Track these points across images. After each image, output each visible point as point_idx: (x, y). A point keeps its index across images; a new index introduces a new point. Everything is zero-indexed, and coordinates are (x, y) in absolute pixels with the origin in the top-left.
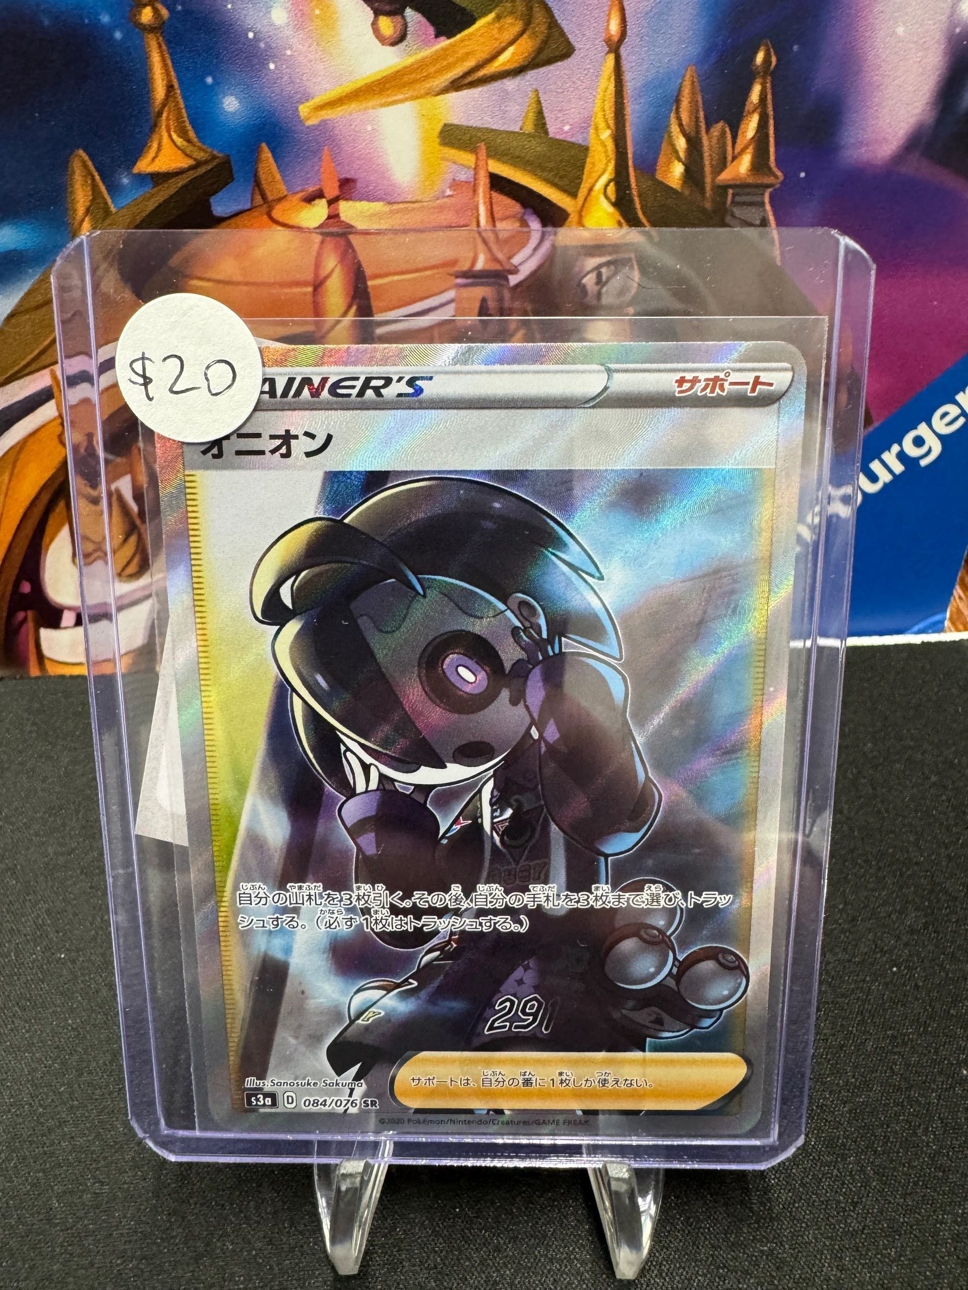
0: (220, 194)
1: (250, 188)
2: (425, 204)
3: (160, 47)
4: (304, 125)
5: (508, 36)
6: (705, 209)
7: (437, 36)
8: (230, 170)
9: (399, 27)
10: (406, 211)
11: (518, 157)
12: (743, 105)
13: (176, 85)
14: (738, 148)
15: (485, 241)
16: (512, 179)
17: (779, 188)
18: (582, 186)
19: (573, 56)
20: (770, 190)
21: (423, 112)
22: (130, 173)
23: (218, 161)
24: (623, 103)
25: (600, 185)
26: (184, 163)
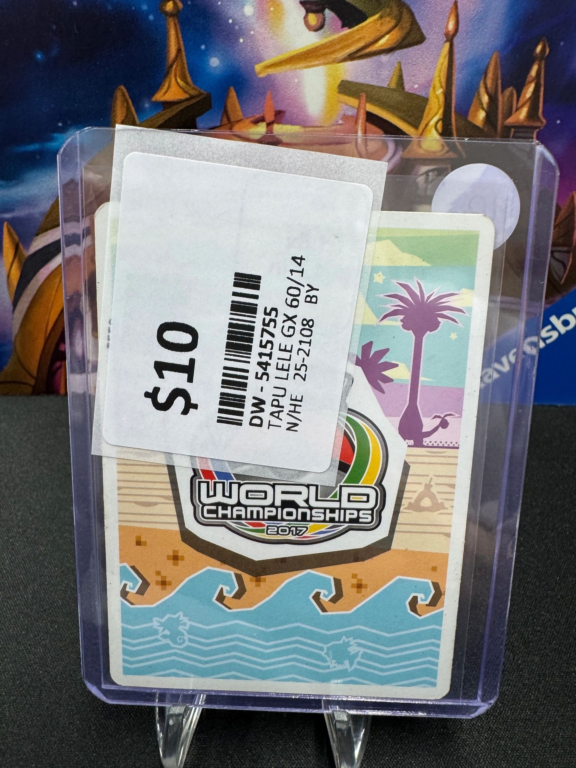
0: (202, 117)
1: (221, 114)
2: (326, 128)
3: (176, 26)
4: (257, 77)
5: (385, 28)
7: (343, 26)
8: (210, 102)
9: (320, 20)
10: (313, 132)
11: (385, 103)
12: (526, 78)
13: (183, 50)
14: (520, 104)
15: (359, 153)
16: (379, 115)
17: (542, 130)
18: (422, 122)
19: (424, 42)
20: (537, 130)
22: (150, 101)
23: (203, 96)
24: (452, 73)
25: (433, 122)
26: (183, 96)
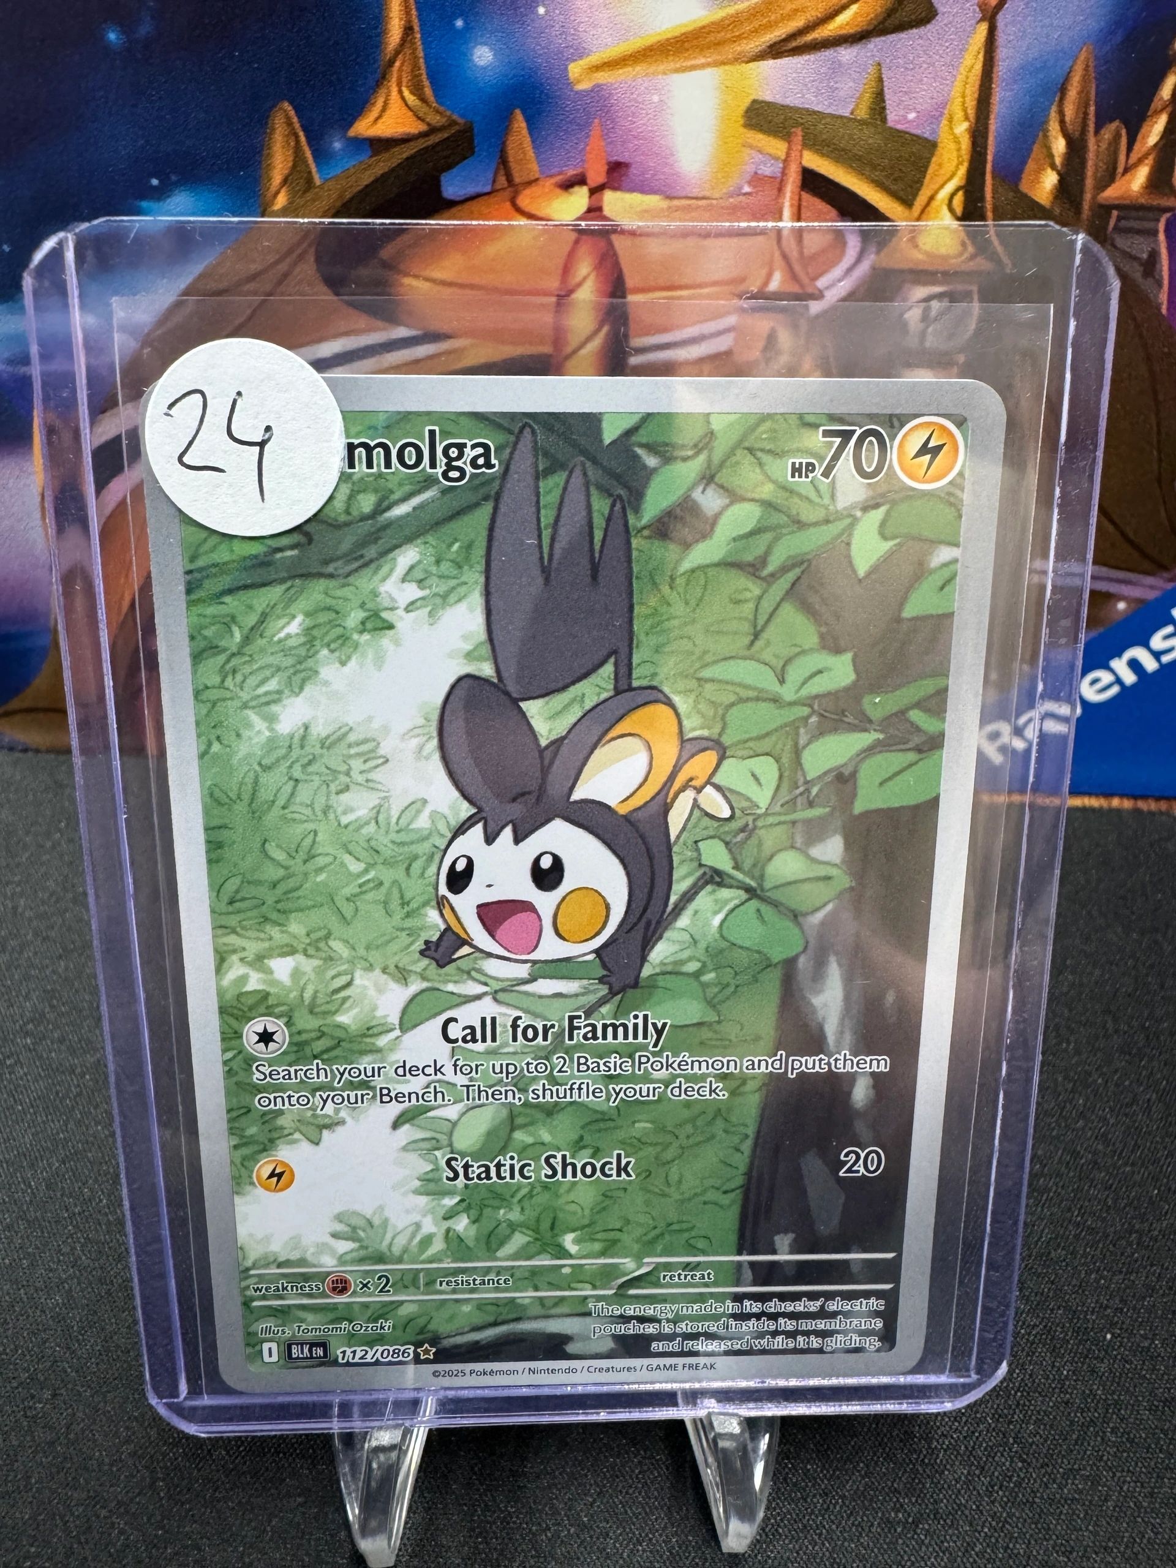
0: (455, 170)
1: (494, 166)
2: (714, 202)
4: (571, 90)
8: (471, 140)
10: (688, 209)
11: (843, 150)
12: (1149, 103)
13: (417, 28)
14: (1134, 158)
15: (785, 257)
16: (831, 177)
18: (921, 193)
19: (934, 22)
20: (1168, 215)
21: (728, 84)
22: (344, 136)
23: (457, 128)
24: (990, 88)
25: (944, 194)
26: (414, 127)
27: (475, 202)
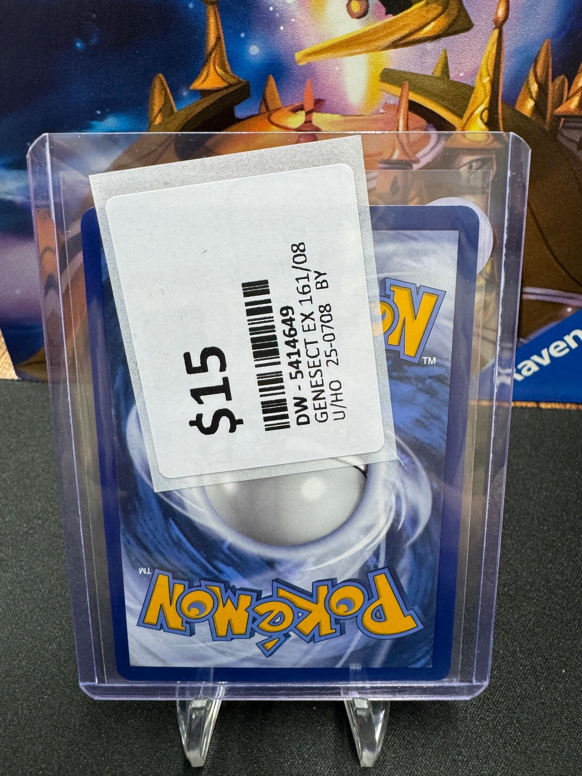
0: (241, 104)
1: (259, 102)
2: (366, 117)
3: (215, 14)
4: (296, 66)
5: (431, 15)
6: (544, 129)
7: (387, 13)
8: (248, 90)
9: (364, 7)
10: (352, 121)
11: (428, 91)
12: (579, 65)
13: (222, 38)
14: (571, 92)
15: (401, 143)
16: (423, 104)
18: (467, 111)
19: (472, 29)
21: (372, 61)
22: (188, 89)
23: (242, 84)
24: (500, 61)
25: (478, 111)
26: (222, 84)
27: (251, 119)
